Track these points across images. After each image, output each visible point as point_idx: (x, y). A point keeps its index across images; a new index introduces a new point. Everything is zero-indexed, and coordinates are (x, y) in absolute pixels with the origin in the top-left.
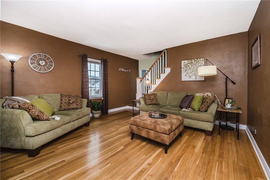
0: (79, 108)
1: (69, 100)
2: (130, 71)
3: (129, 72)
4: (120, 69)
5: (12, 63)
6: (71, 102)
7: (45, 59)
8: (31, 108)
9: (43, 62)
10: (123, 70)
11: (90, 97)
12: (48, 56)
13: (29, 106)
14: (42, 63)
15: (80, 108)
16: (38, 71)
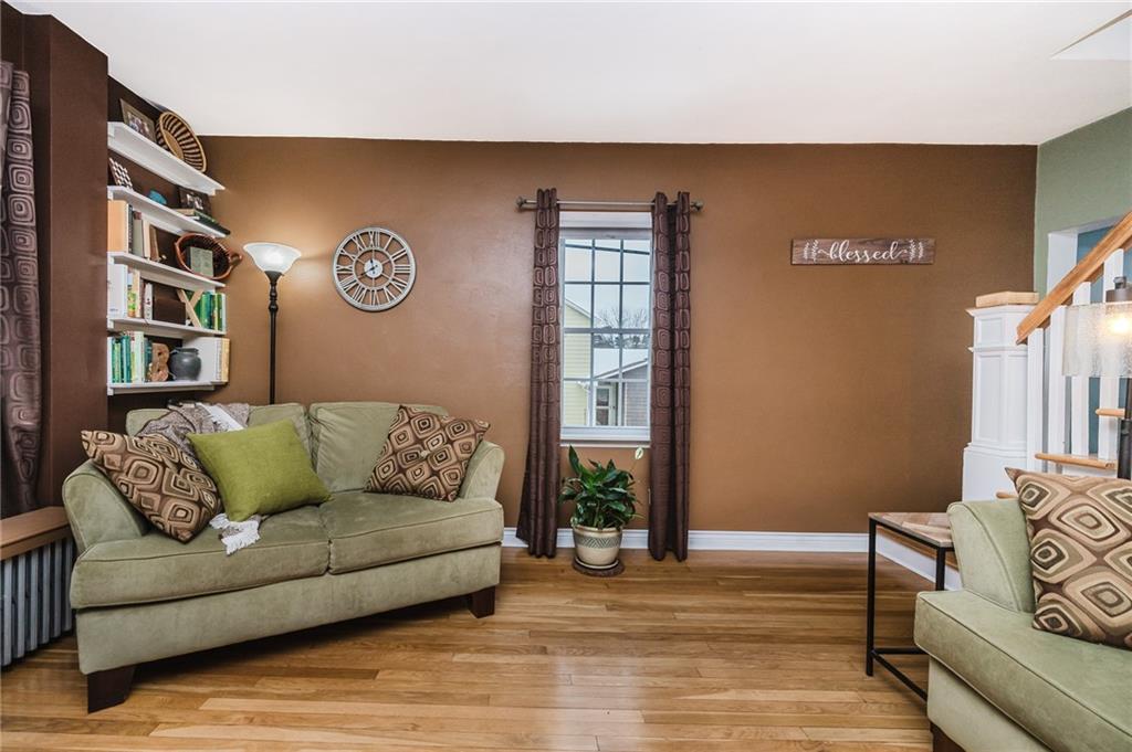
0: (440, 496)
1: (419, 441)
2: (916, 251)
3: (904, 262)
4: (809, 251)
5: (274, 277)
6: (424, 454)
7: (384, 250)
8: (113, 464)
9: (376, 262)
10: (838, 251)
11: (563, 437)
12: (393, 235)
13: (103, 453)
14: (373, 269)
15: (443, 492)
16: (359, 305)
